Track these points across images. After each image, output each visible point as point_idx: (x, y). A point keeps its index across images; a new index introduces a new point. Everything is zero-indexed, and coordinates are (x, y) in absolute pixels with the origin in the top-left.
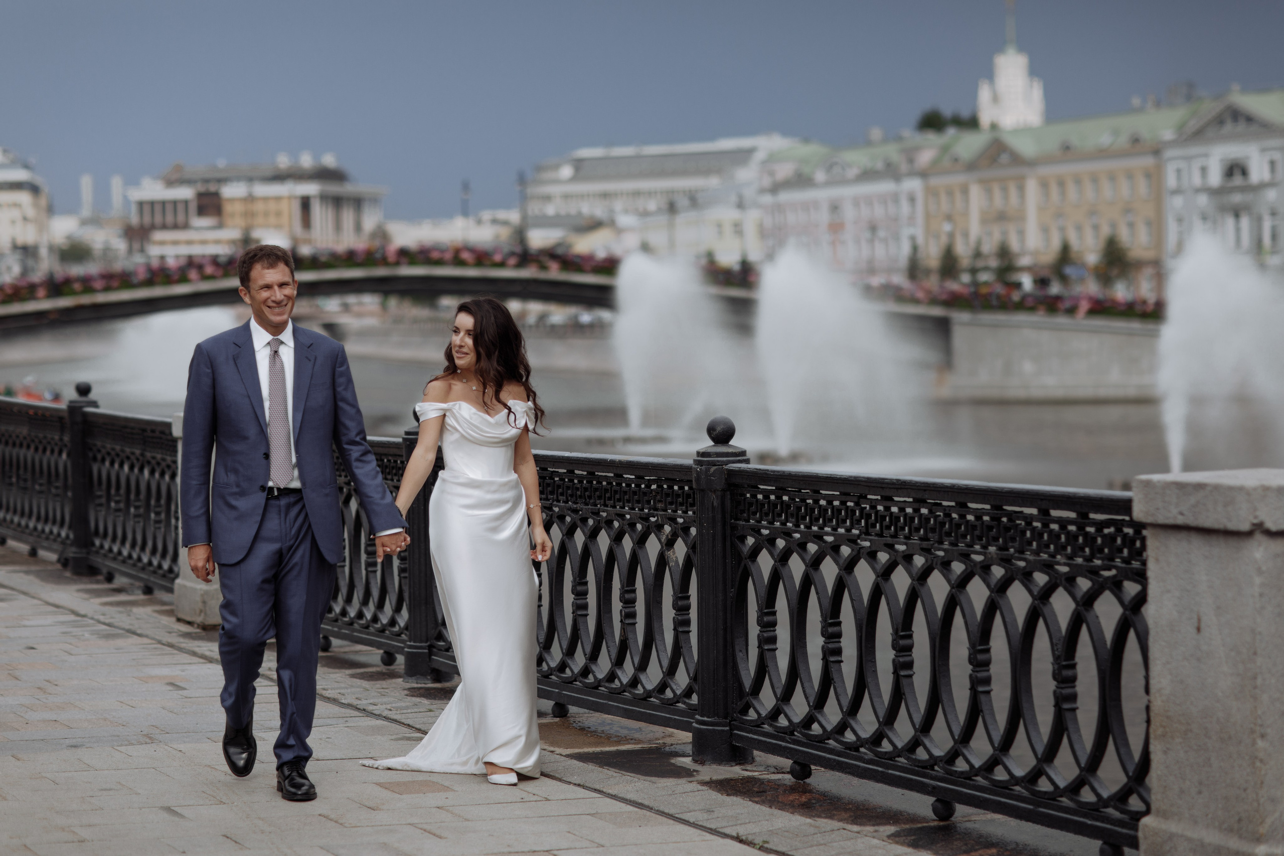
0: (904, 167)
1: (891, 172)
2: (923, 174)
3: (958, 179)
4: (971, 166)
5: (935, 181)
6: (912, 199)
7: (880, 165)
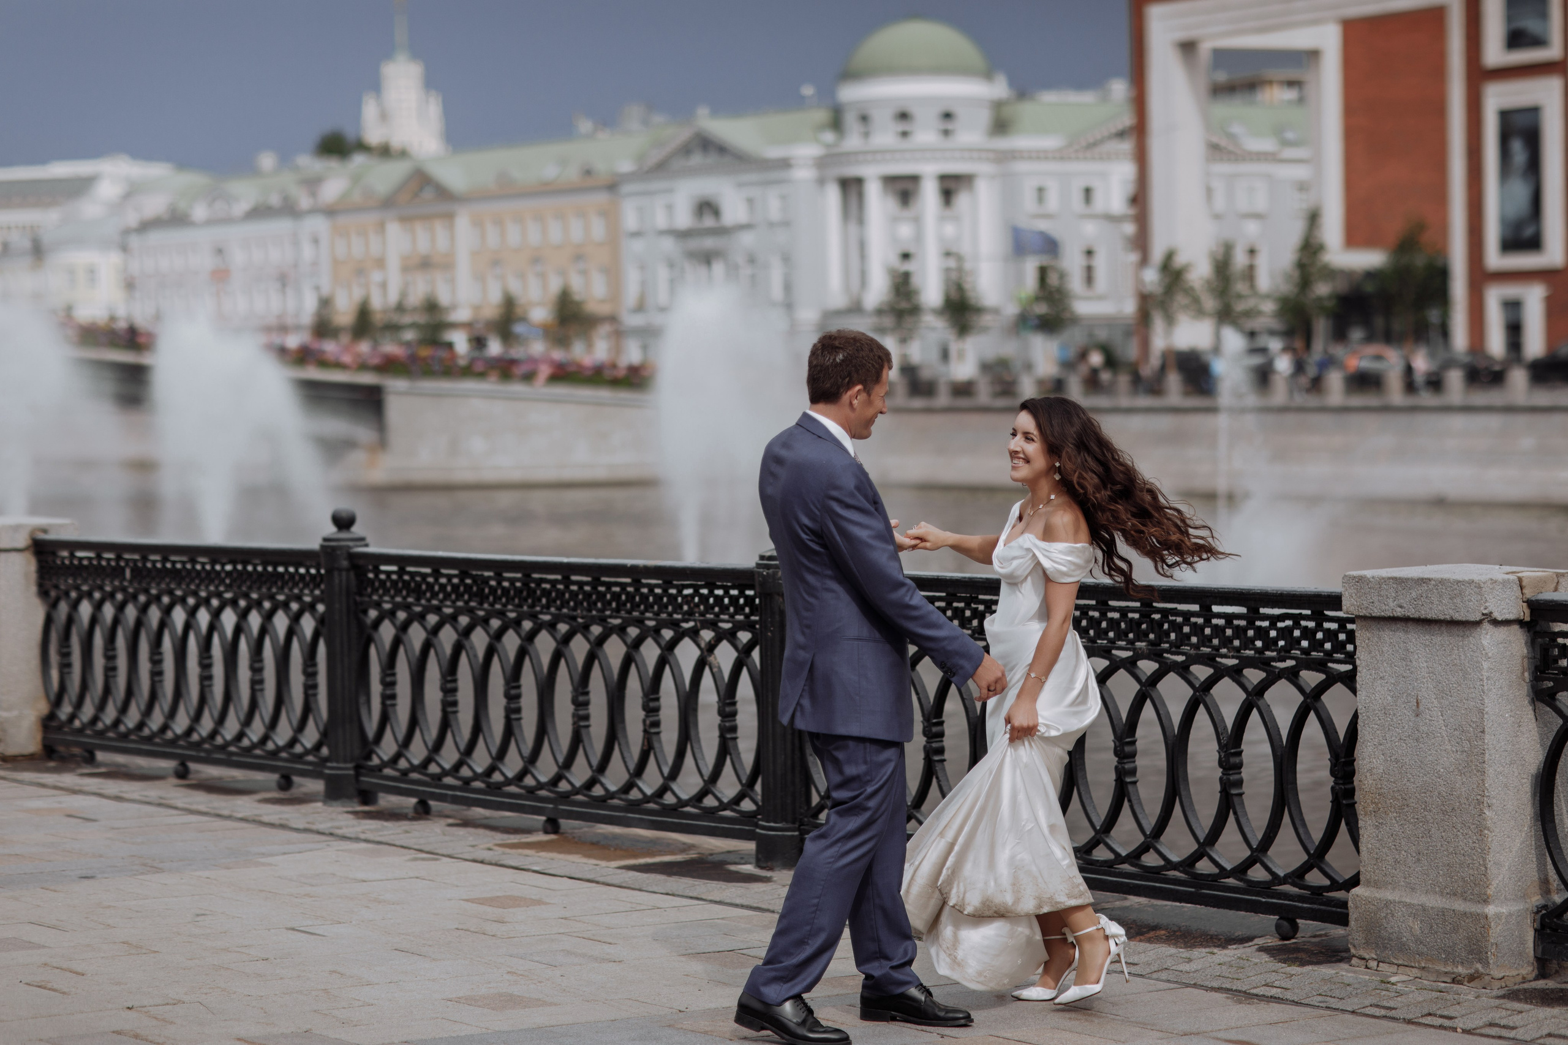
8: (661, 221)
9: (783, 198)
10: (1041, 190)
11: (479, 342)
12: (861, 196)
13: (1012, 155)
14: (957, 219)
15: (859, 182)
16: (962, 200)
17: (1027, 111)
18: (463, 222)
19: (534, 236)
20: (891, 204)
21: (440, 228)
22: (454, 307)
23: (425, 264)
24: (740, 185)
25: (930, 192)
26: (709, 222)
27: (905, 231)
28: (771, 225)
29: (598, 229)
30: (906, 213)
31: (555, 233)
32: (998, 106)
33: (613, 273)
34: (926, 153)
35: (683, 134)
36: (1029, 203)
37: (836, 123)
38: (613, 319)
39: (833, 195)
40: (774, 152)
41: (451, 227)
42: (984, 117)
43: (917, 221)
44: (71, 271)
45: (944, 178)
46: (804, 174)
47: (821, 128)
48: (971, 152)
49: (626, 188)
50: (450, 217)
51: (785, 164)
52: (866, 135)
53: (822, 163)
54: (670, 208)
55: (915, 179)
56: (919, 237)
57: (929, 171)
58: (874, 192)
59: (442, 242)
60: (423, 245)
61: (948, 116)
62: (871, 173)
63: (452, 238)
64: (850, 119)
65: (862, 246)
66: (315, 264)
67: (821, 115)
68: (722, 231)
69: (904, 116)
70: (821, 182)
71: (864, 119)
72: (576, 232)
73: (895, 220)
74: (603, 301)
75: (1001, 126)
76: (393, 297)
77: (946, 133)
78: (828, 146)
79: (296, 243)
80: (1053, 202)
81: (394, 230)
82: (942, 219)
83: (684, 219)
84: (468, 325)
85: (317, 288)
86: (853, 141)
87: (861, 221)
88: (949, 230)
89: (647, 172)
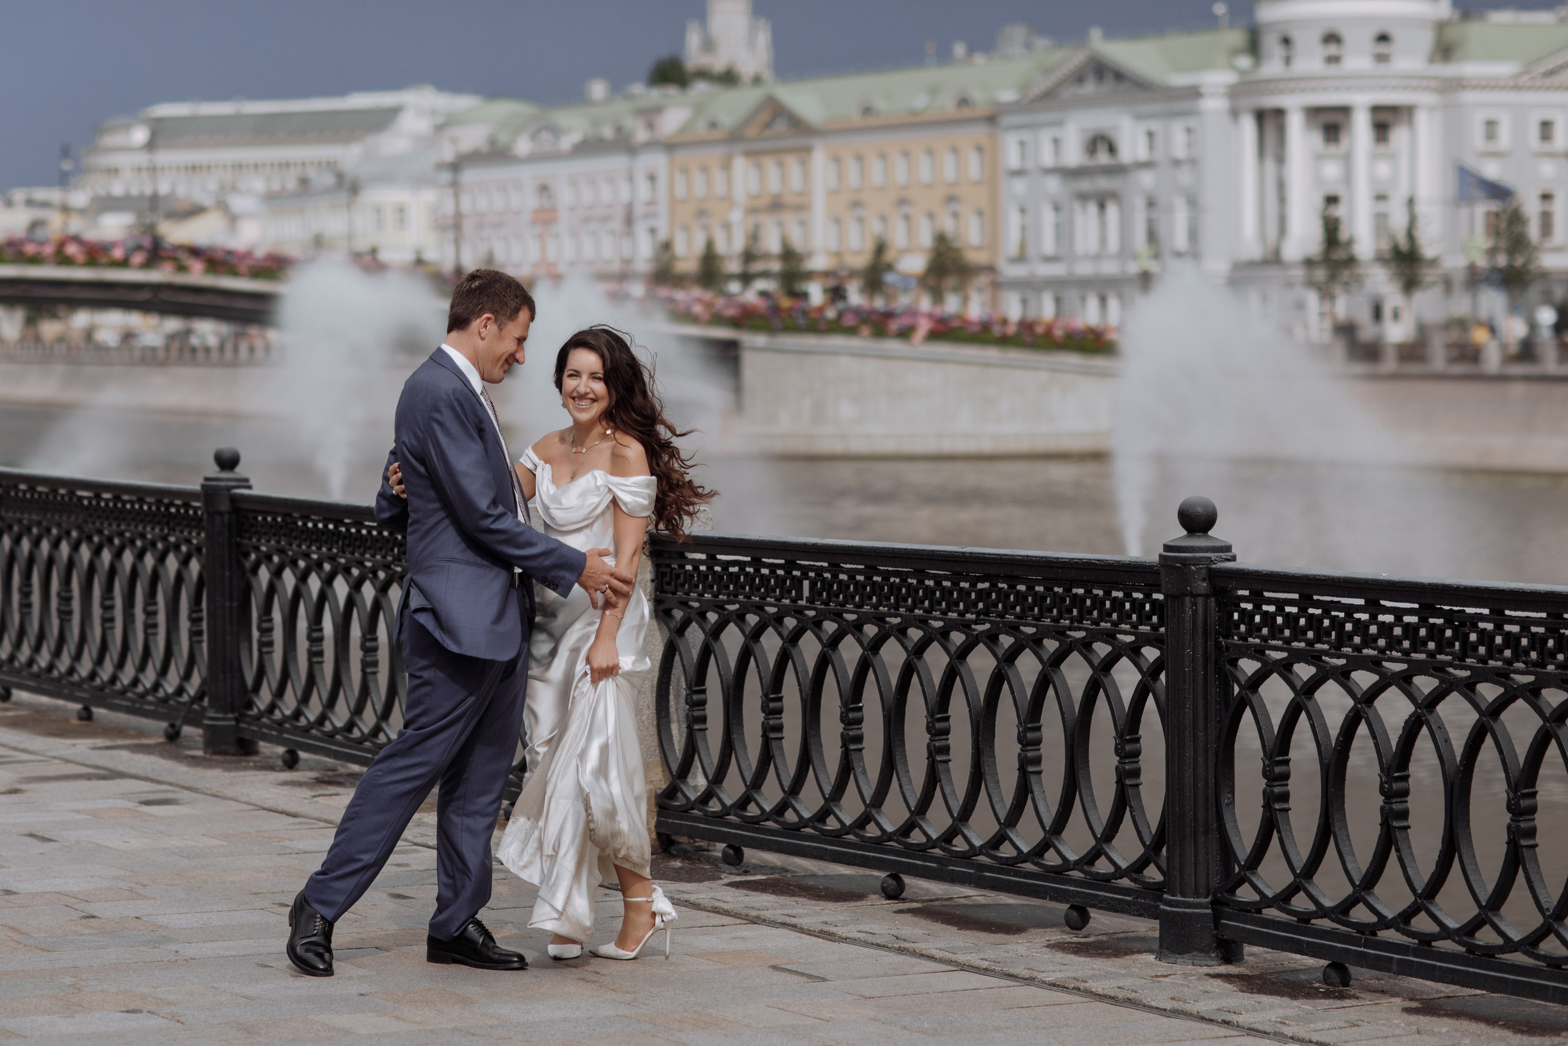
0: (641, 135)
1: (624, 144)
2: (670, 146)
3: (718, 152)
4: (735, 137)
5: (681, 156)
6: (652, 178)
7: (608, 132)
8: (1048, 159)
9: (1189, 131)
10: (1491, 126)
11: (837, 293)
12: (1281, 130)
13: (1457, 85)
14: (1392, 157)
15: (1279, 113)
16: (1399, 136)
17: (1475, 32)
18: (819, 158)
19: (900, 175)
20: (1316, 139)
21: (792, 163)
22: (809, 255)
23: (776, 205)
24: (1139, 117)
25: (1361, 125)
26: (1103, 158)
27: (1332, 170)
28: (1177, 163)
29: (974, 167)
30: (1332, 149)
31: (925, 171)
32: (1441, 26)
33: (991, 217)
34: (1357, 80)
35: (1074, 58)
36: (1478, 139)
37: (1254, 46)
38: (991, 269)
39: (1248, 126)
40: (1179, 80)
41: (804, 164)
42: (1426, 40)
43: (1347, 159)
44: (378, 210)
45: (1376, 109)
46: (1214, 105)
47: (1235, 52)
48: (1410, 81)
49: (1007, 120)
50: (807, 150)
51: (1194, 93)
52: (1288, 60)
53: (1234, 93)
54: (1056, 142)
55: (1345, 111)
56: (1348, 178)
57: (1361, 101)
58: (1295, 123)
59: (796, 181)
60: (774, 185)
61: (1383, 38)
62: (1294, 104)
63: (806, 177)
64: (1271, 44)
65: (1281, 187)
66: (652, 203)
67: (1236, 37)
68: (1119, 170)
69: (1332, 38)
70: (1235, 114)
71: (1286, 41)
72: (949, 171)
73: (1319, 158)
74: (979, 248)
75: (1445, 51)
76: (739, 244)
77: (1382, 58)
78: (1242, 73)
79: (631, 179)
80: (1505, 139)
81: (740, 165)
82: (1374, 157)
83: (1073, 155)
84: (826, 274)
85: (653, 231)
86: (1273, 67)
87: (1281, 159)
88: (1383, 169)
89: (1032, 101)
